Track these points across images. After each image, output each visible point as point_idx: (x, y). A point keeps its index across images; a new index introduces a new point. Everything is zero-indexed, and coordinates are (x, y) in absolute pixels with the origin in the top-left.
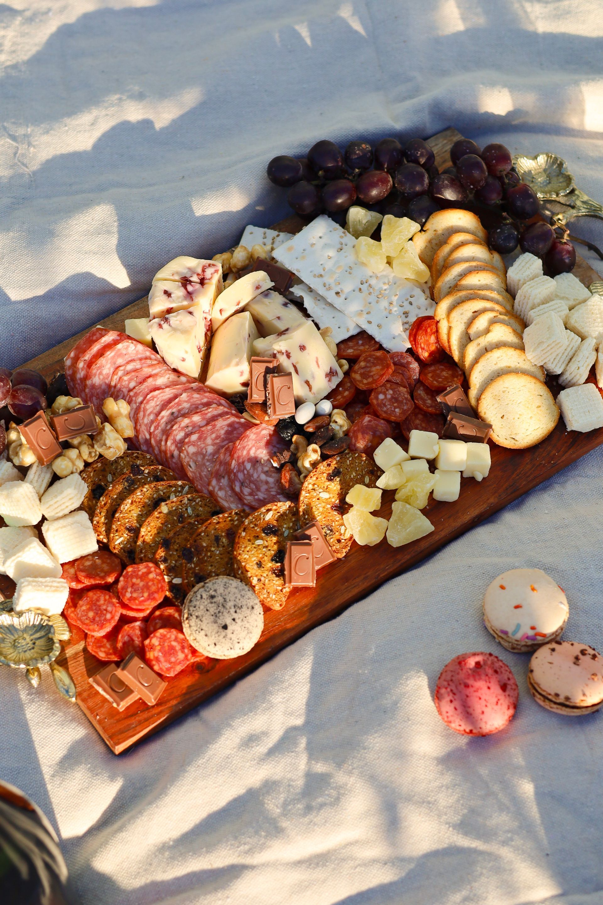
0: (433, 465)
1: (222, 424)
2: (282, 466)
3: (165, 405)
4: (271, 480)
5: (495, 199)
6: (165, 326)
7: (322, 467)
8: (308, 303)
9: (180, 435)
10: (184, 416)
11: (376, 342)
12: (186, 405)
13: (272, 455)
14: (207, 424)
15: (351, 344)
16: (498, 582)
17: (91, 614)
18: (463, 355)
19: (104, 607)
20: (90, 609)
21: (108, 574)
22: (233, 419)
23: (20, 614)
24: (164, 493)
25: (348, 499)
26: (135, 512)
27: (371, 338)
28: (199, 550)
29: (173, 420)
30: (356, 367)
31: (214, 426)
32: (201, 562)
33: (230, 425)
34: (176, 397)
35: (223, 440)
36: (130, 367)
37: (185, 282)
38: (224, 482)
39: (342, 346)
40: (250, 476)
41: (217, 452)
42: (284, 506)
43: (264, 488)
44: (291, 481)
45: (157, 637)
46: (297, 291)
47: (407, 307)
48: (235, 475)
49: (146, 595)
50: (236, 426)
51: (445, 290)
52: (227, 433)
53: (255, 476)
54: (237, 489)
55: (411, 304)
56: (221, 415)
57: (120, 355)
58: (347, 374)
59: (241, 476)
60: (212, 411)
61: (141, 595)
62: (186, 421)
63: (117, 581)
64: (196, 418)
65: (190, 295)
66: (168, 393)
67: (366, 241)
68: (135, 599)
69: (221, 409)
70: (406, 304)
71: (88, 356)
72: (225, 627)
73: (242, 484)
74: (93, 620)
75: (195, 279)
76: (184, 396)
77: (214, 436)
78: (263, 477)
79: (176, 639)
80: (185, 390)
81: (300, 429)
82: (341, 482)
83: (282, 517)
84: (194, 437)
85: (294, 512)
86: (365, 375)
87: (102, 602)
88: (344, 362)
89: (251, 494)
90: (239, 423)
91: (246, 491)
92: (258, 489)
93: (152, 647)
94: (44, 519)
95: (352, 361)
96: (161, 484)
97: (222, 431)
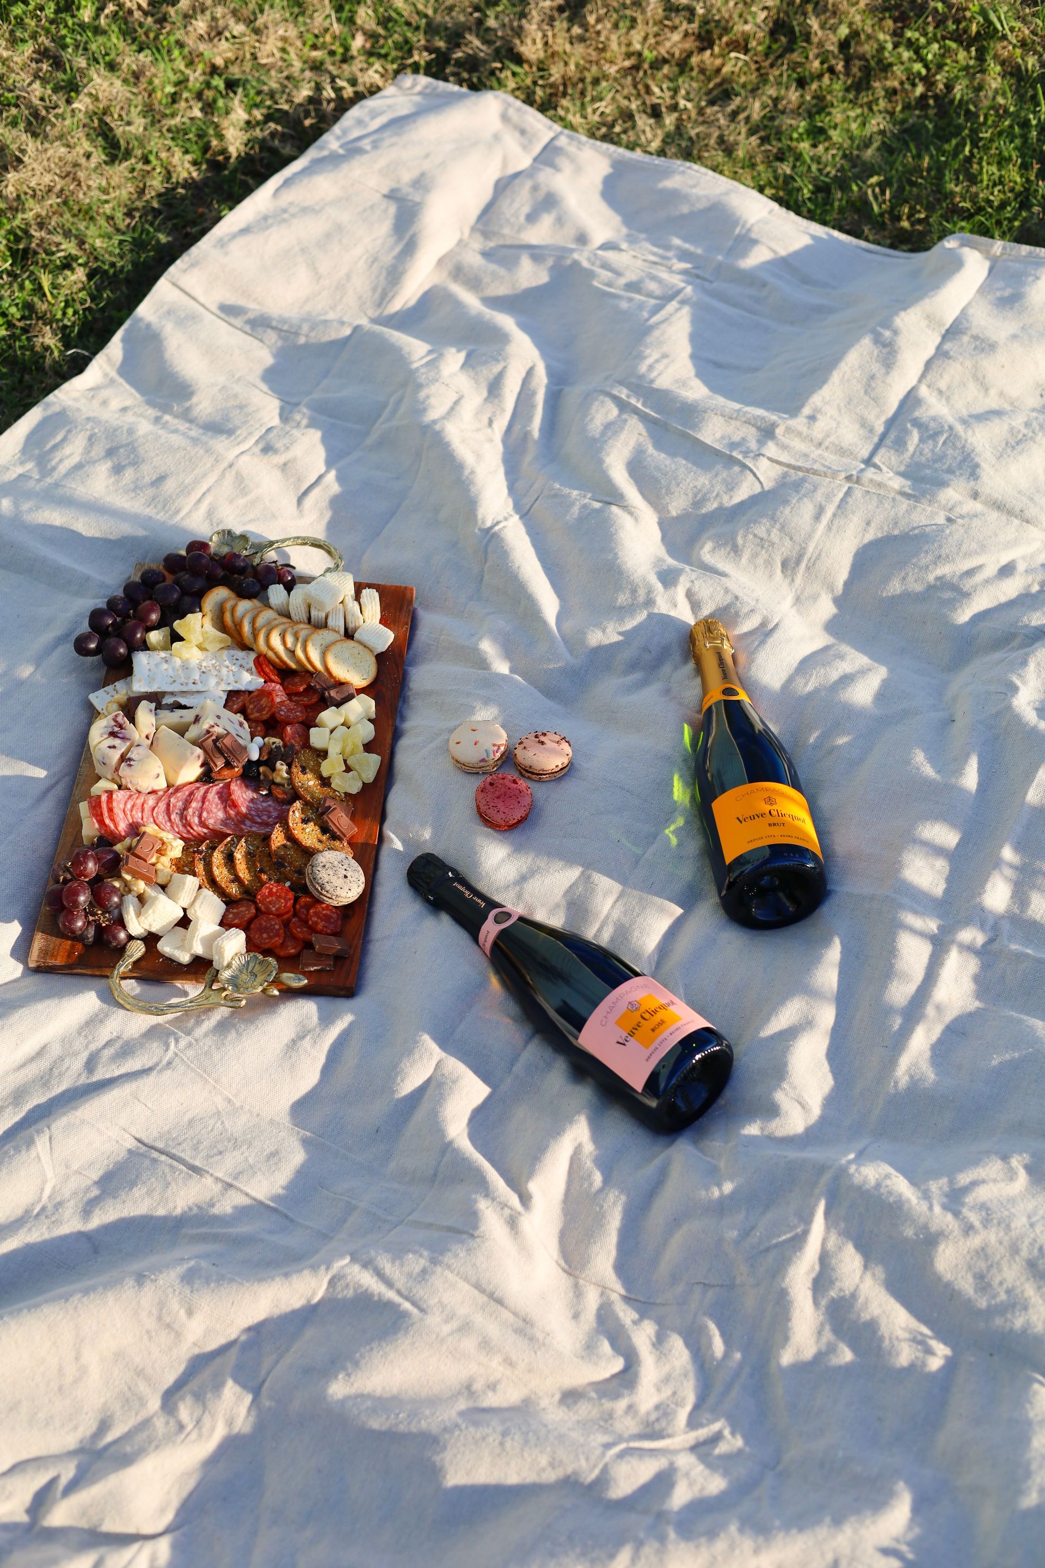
0: (346, 724)
1: (213, 796)
2: (270, 790)
3: (168, 812)
4: (273, 801)
5: (220, 573)
6: (132, 763)
7: (294, 770)
8: (183, 701)
9: (196, 820)
10: (185, 809)
11: (244, 692)
12: (180, 804)
13: (256, 790)
14: (203, 803)
15: (231, 702)
16: (452, 744)
17: (265, 935)
18: (298, 662)
20: (261, 934)
21: (248, 910)
22: (215, 789)
23: (229, 966)
24: (228, 851)
25: (325, 774)
26: (225, 871)
27: (239, 692)
28: (283, 858)
29: (182, 816)
30: (248, 711)
31: (209, 800)
32: (290, 864)
33: (218, 793)
34: (168, 805)
36: (129, 806)
37: (113, 734)
38: (248, 823)
41: (226, 812)
42: (298, 804)
43: (271, 809)
44: (285, 793)
46: (168, 700)
47: (239, 663)
49: (283, 901)
50: (221, 791)
51: (251, 637)
52: (220, 798)
53: (260, 807)
54: (259, 820)
55: (237, 659)
56: (206, 792)
57: (119, 802)
58: (248, 718)
59: (254, 813)
60: (199, 795)
62: (190, 811)
63: (258, 909)
64: (194, 805)
65: (124, 739)
66: (162, 806)
67: (176, 645)
69: (203, 789)
70: (235, 663)
71: (106, 814)
72: (346, 877)
73: (259, 816)
75: (116, 729)
76: (172, 800)
77: (215, 805)
78: (267, 803)
79: (323, 909)
80: (169, 797)
81: (259, 763)
82: (311, 771)
83: (303, 811)
84: (205, 814)
85: (307, 804)
86: (260, 710)
88: (239, 713)
89: (269, 817)
90: (221, 788)
91: (265, 818)
92: (270, 812)
93: (316, 923)
94: (185, 910)
95: (243, 710)
96: (221, 847)
97: (217, 800)
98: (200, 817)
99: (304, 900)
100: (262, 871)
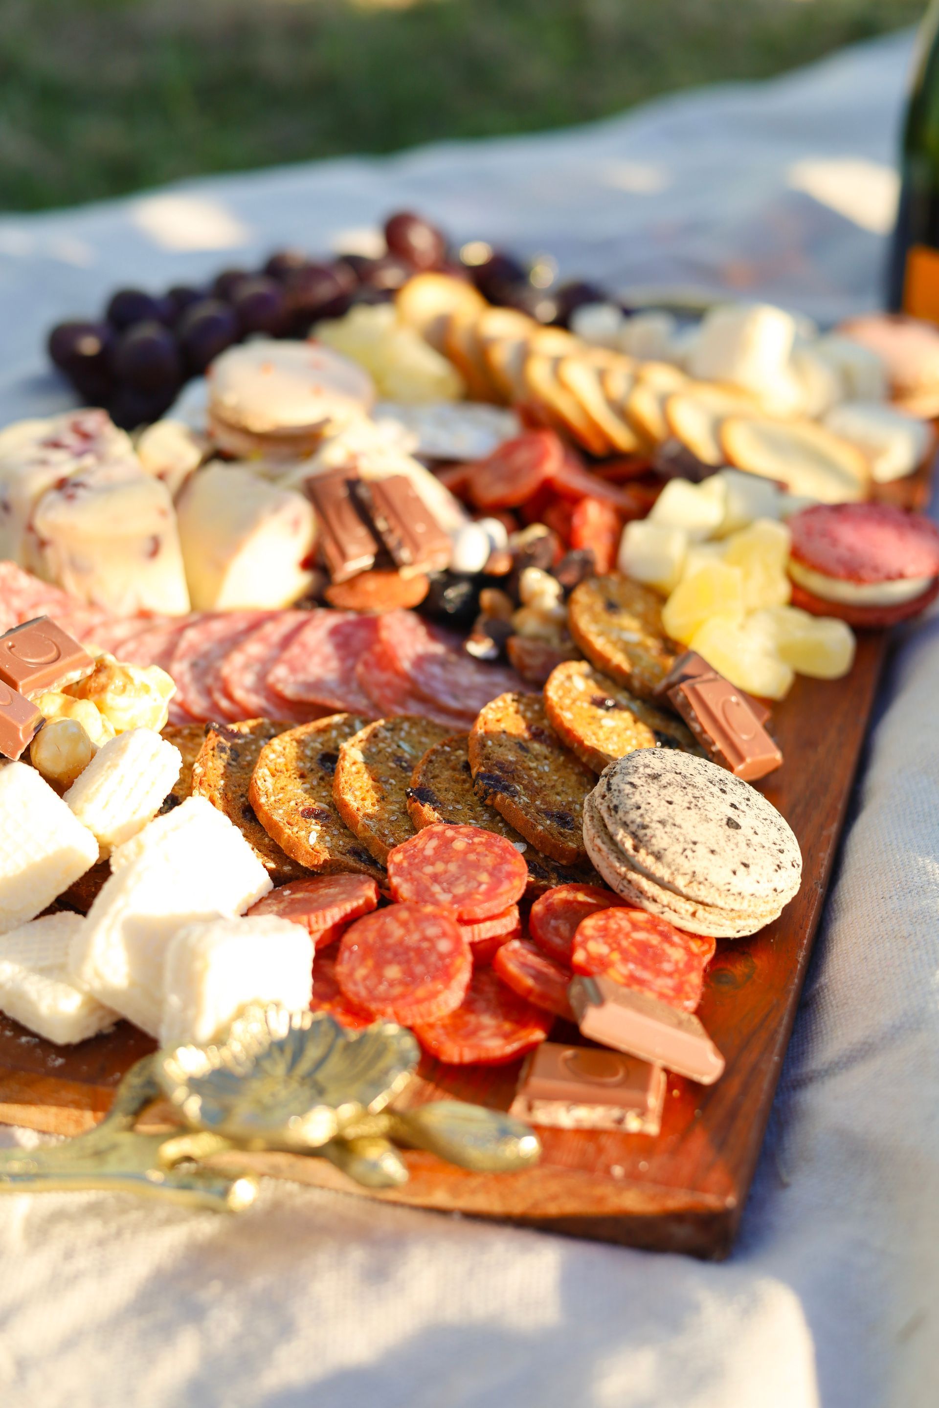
1: (315, 639)
2: (501, 649)
6: (81, 493)
7: (580, 600)
9: (249, 679)
10: (225, 655)
13: (459, 649)
14: (284, 649)
17: (393, 972)
19: (416, 937)
22: (330, 622)
23: (219, 1037)
24: (322, 744)
26: (295, 789)
28: (509, 771)
31: (304, 646)
32: (533, 790)
33: (335, 632)
35: (342, 659)
37: (54, 444)
42: (579, 669)
45: (592, 938)
49: (484, 877)
50: (348, 630)
56: (299, 628)
60: (275, 631)
61: (474, 884)
62: (238, 658)
64: (254, 648)
66: (154, 643)
68: (469, 895)
72: (732, 824)
74: (411, 979)
75: (71, 440)
77: (316, 660)
79: (635, 926)
81: (480, 580)
87: (397, 932)
90: (348, 623)
96: (302, 731)
97: (328, 649)
98: (262, 677)
99: (561, 894)
100: (423, 795)
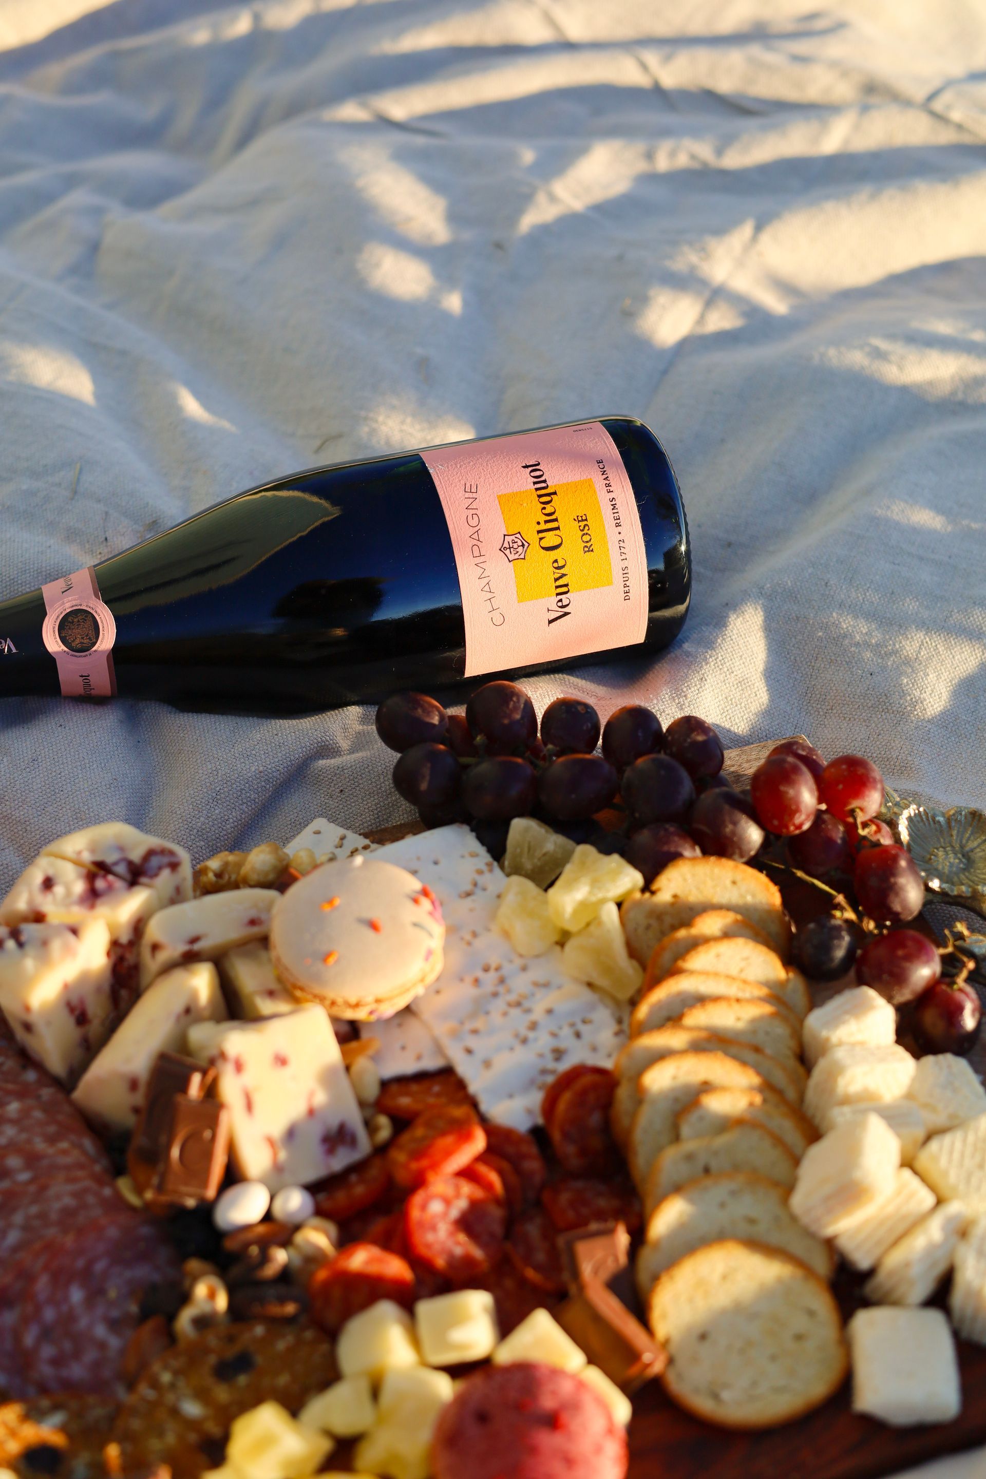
1: (63, 1189)
4: (114, 1342)
11: (468, 1098)
15: (414, 1087)
22: (88, 1183)
27: (461, 1085)
30: (405, 1138)
33: (77, 1196)
37: (98, 870)
39: (394, 1088)
40: (70, 1318)
43: (90, 1355)
47: (567, 1041)
48: (38, 1309)
51: (656, 1020)
52: (65, 1210)
53: (83, 1322)
54: (29, 1339)
55: (578, 1035)
56: (68, 1169)
58: (381, 1150)
59: (49, 1314)
67: (522, 885)
69: (74, 1156)
70: (566, 1032)
73: (46, 1334)
75: (119, 870)
78: (100, 1331)
81: (210, 1238)
88: (383, 1121)
89: (57, 1362)
91: (47, 1351)
92: (77, 1354)
95: (402, 1123)
